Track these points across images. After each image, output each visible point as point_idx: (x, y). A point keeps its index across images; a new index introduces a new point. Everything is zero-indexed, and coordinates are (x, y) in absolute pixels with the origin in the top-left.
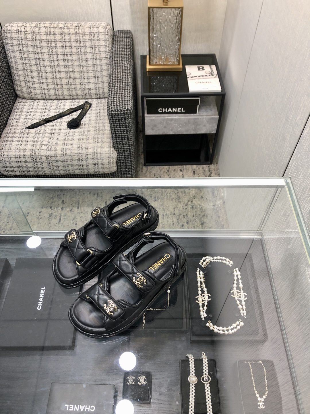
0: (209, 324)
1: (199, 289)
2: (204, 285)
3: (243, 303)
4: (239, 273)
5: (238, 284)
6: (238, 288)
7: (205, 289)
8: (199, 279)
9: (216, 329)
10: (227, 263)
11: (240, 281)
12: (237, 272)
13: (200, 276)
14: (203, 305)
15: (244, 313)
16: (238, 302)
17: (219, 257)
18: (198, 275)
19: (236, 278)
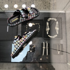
0: (49, 36)
1: (47, 27)
2: (48, 26)
3: (58, 31)
4: (58, 23)
5: (57, 26)
6: (57, 27)
7: (48, 27)
8: (47, 24)
9: (50, 37)
10: (55, 20)
11: (58, 25)
12: (57, 23)
13: (48, 24)
14: (48, 31)
15: (58, 33)
16: (56, 30)
17: (53, 18)
18: (47, 23)
19: (57, 24)
